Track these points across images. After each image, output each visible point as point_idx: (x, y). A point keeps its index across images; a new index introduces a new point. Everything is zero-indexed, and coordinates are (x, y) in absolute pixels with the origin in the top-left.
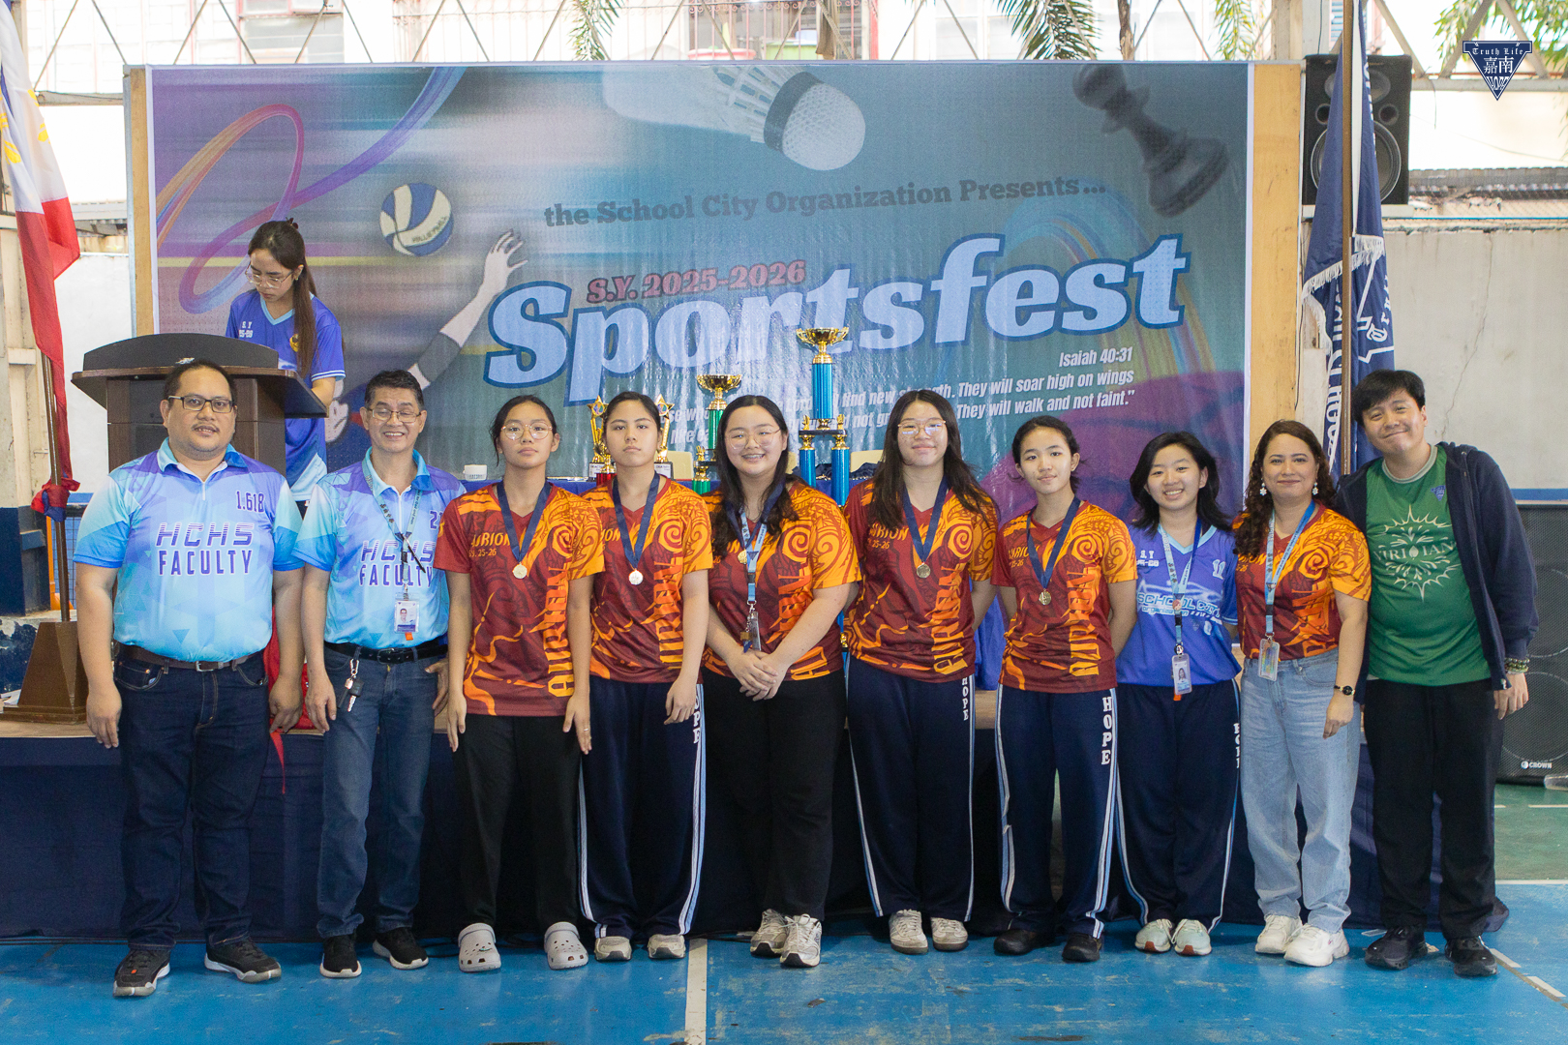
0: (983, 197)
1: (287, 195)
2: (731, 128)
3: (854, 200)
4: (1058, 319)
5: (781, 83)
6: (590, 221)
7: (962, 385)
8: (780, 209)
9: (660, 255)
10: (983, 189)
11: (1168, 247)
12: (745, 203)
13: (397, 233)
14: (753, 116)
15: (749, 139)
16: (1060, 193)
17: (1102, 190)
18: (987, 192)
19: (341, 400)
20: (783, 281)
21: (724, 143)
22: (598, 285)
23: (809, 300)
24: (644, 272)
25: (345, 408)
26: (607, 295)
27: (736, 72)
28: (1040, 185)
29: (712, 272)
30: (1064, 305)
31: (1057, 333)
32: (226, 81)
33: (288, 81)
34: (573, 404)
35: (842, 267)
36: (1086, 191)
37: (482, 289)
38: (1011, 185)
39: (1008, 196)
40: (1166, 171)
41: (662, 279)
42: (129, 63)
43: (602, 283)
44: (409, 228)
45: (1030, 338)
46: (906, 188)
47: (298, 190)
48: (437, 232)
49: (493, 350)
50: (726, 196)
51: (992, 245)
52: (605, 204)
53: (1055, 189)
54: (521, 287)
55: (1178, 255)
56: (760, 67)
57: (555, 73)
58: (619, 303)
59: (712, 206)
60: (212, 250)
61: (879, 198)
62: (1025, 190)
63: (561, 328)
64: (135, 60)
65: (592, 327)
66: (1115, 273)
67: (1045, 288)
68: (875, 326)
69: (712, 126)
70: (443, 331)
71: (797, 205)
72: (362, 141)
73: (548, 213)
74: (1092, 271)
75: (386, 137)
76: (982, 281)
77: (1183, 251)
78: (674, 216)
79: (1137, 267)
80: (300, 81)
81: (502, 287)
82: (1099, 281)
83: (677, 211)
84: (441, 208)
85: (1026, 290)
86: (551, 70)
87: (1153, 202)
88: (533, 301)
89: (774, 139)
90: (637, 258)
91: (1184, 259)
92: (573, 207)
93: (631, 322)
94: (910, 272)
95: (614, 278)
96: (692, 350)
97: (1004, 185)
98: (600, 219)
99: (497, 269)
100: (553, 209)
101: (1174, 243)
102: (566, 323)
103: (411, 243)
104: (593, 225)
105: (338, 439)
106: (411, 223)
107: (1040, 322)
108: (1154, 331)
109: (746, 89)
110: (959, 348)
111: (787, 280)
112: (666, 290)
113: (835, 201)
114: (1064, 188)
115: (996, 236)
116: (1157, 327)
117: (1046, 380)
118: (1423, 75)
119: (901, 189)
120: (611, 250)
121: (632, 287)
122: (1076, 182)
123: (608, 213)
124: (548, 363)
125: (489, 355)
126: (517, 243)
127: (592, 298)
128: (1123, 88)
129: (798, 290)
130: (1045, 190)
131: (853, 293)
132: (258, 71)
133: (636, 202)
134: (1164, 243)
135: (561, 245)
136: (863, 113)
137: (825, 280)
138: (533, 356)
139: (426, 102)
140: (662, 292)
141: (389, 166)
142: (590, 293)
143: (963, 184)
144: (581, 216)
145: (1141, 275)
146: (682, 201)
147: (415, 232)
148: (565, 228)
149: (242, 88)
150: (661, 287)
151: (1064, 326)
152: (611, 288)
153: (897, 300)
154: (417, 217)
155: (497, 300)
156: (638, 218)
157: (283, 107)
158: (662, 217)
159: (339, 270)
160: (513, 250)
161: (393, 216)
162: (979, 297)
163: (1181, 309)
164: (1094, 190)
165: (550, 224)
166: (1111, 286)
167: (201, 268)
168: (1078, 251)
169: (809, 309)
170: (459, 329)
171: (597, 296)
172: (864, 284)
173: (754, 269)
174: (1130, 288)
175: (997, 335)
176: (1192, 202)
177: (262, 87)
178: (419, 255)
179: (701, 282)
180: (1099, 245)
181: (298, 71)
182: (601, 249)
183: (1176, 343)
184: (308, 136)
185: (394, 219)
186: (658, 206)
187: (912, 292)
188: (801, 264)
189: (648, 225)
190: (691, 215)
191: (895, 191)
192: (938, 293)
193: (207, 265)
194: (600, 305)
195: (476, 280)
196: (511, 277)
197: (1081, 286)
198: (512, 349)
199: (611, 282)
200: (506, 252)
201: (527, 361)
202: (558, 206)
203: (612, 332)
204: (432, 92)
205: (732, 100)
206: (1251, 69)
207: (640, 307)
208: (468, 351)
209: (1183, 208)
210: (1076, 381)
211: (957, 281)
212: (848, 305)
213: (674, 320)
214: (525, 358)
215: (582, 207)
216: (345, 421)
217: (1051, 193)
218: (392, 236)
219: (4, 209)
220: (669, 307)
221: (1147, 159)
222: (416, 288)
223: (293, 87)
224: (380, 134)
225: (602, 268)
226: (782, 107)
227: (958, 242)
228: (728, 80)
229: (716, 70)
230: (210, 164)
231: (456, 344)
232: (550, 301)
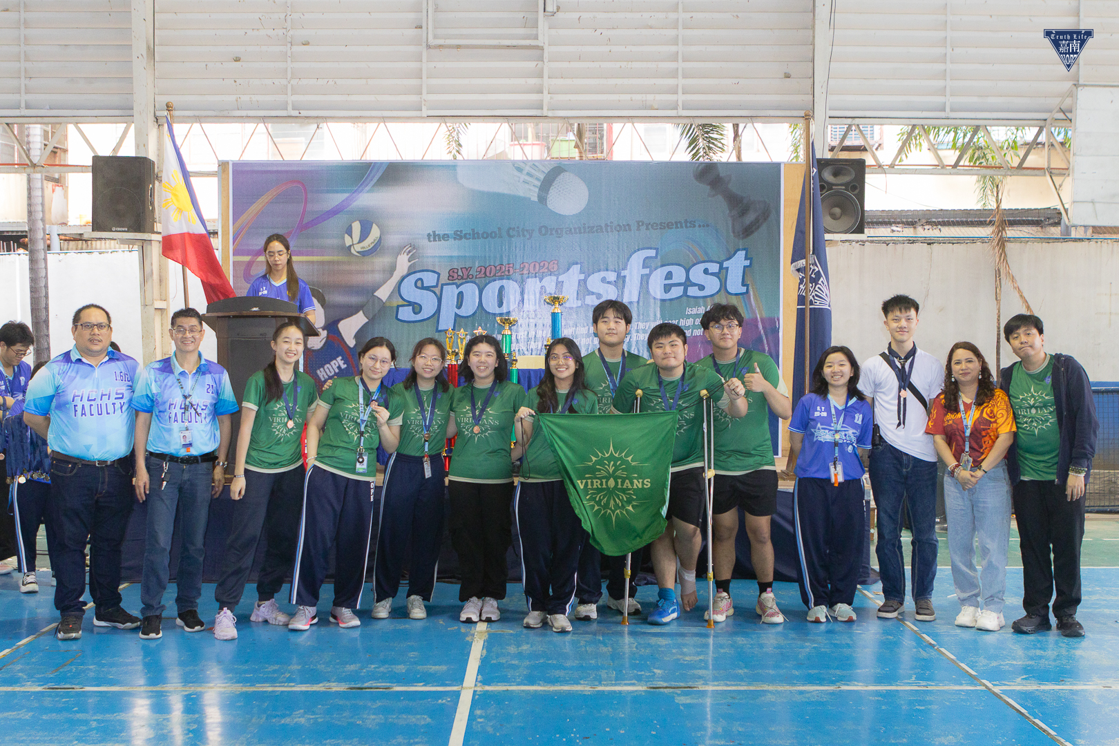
0: (647, 229)
1: (298, 226)
2: (521, 194)
3: (582, 231)
4: (685, 291)
5: (546, 172)
6: (450, 239)
7: (636, 323)
8: (545, 235)
9: (485, 257)
10: (647, 225)
11: (741, 254)
12: (527, 230)
13: (353, 245)
14: (532, 188)
15: (530, 199)
16: (686, 227)
17: (708, 226)
18: (650, 227)
19: (324, 329)
20: (546, 270)
21: (516, 202)
22: (453, 272)
23: (560, 280)
24: (477, 265)
25: (326, 332)
26: (458, 276)
27: (523, 165)
28: (676, 223)
29: (511, 265)
30: (688, 283)
31: (685, 298)
32: (269, 169)
33: (300, 169)
34: (441, 331)
35: (577, 264)
36: (700, 226)
37: (395, 273)
38: (661, 223)
39: (660, 228)
40: (740, 216)
41: (486, 269)
42: (219, 159)
43: (456, 271)
44: (358, 243)
45: (671, 300)
46: (609, 224)
47: (304, 223)
48: (373, 245)
49: (400, 304)
50: (518, 227)
51: (652, 253)
52: (458, 231)
53: (684, 225)
54: (415, 272)
55: (746, 258)
56: (536, 164)
57: (435, 166)
58: (464, 281)
59: (511, 233)
60: (258, 253)
61: (595, 229)
62: (669, 226)
63: (435, 293)
64: (223, 158)
65: (450, 293)
66: (714, 268)
67: (679, 274)
68: (593, 293)
69: (512, 193)
70: (375, 294)
71: (554, 232)
72: (336, 199)
73: (429, 235)
74: (702, 266)
75: (348, 197)
76: (647, 271)
77: (749, 256)
78: (491, 237)
79: (725, 264)
80: (306, 169)
81: (405, 272)
82: (706, 271)
83: (493, 235)
84: (375, 233)
85: (669, 276)
86: (431, 164)
87: (734, 232)
88: (421, 279)
89: (542, 199)
90: (474, 258)
91: (749, 261)
92: (442, 233)
93: (470, 290)
94: (611, 267)
95: (461, 268)
96: (500, 304)
97: (659, 222)
98: (455, 239)
99: (403, 264)
100: (432, 233)
101: (744, 252)
102: (437, 290)
103: (360, 250)
104: (451, 241)
105: (322, 348)
106: (360, 240)
107: (676, 292)
108: (734, 297)
109: (529, 174)
110: (636, 305)
111: (549, 270)
112: (488, 274)
113: (573, 230)
114: (689, 225)
115: (655, 249)
116: (736, 294)
117: (679, 321)
118: (880, 166)
119: (607, 225)
120: (460, 254)
121: (471, 273)
122: (695, 222)
123: (459, 236)
124: (428, 310)
125: (398, 307)
126: (413, 250)
127: (450, 278)
128: (719, 175)
129: (555, 275)
130: (679, 226)
131: (582, 277)
132: (287, 164)
133: (473, 230)
134: (739, 252)
135: (436, 253)
136: (588, 187)
137: (568, 269)
138: (420, 307)
139: (368, 180)
140: (486, 275)
141: (349, 211)
142: (450, 276)
143: (638, 222)
144: (445, 237)
145: (727, 268)
146: (496, 230)
147: (362, 244)
148: (437, 243)
149: (277, 172)
150: (485, 273)
151: (689, 293)
152: (460, 273)
153: (604, 280)
154: (363, 237)
155: (403, 279)
156: (474, 238)
157: (299, 182)
158: (487, 237)
159: (322, 263)
160: (411, 253)
161: (351, 236)
162: (645, 280)
163: (747, 286)
164: (704, 226)
165: (430, 241)
166: (713, 274)
167: (254, 262)
168: (695, 257)
169: (559, 284)
170: (383, 293)
171: (453, 277)
172: (587, 272)
173: (532, 265)
174: (722, 275)
175: (654, 298)
176: (752, 232)
177: (287, 172)
178: (364, 256)
179: (505, 271)
180: (706, 253)
181: (303, 164)
182: (455, 254)
183: (745, 302)
184: (309, 196)
185: (352, 238)
186: (484, 232)
187: (612, 276)
188: (556, 262)
189: (480, 241)
190: (501, 237)
191: (603, 225)
192: (625, 277)
193: (258, 260)
194: (454, 281)
195: (392, 269)
196: (410, 267)
197: (697, 274)
198: (410, 304)
199: (460, 270)
200: (408, 255)
201: (417, 311)
202: (434, 232)
203: (461, 295)
204: (371, 175)
205: (521, 180)
206: (782, 166)
207: (475, 283)
208: (388, 304)
209: (748, 235)
210: (694, 322)
211: (634, 270)
212: (579, 282)
213: (492, 289)
214: (417, 308)
215: (446, 232)
216: (324, 341)
217: (682, 227)
218: (350, 246)
219: (155, 230)
220: (489, 283)
221: (730, 210)
222: (362, 272)
223: (303, 172)
224: (346, 195)
225: (456, 264)
226: (547, 183)
227: (635, 252)
228: (520, 170)
229: (514, 165)
230: (260, 209)
231: (382, 301)
232: (429, 279)
